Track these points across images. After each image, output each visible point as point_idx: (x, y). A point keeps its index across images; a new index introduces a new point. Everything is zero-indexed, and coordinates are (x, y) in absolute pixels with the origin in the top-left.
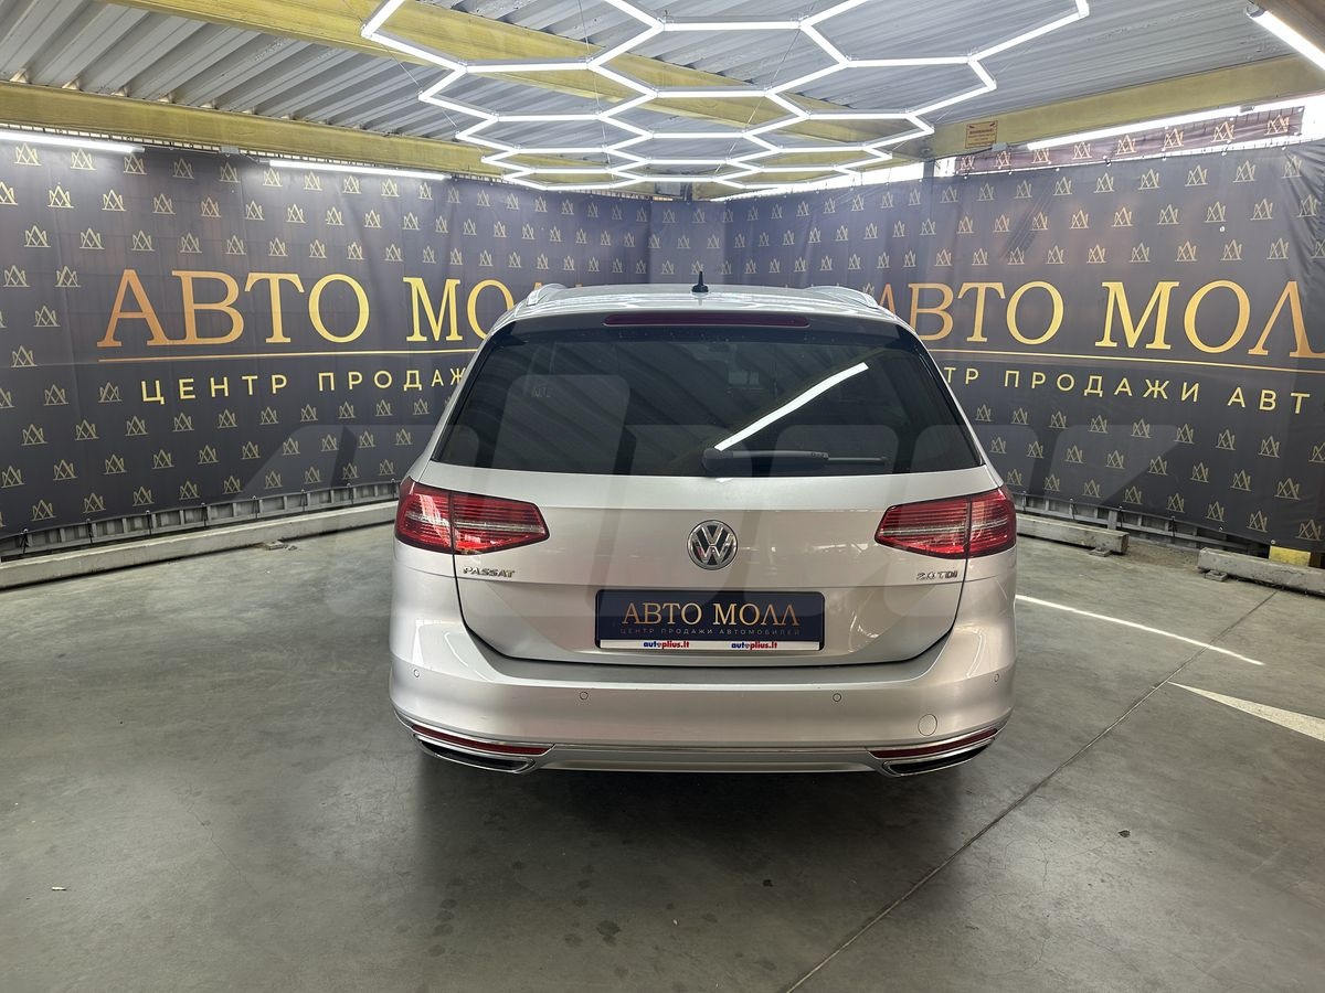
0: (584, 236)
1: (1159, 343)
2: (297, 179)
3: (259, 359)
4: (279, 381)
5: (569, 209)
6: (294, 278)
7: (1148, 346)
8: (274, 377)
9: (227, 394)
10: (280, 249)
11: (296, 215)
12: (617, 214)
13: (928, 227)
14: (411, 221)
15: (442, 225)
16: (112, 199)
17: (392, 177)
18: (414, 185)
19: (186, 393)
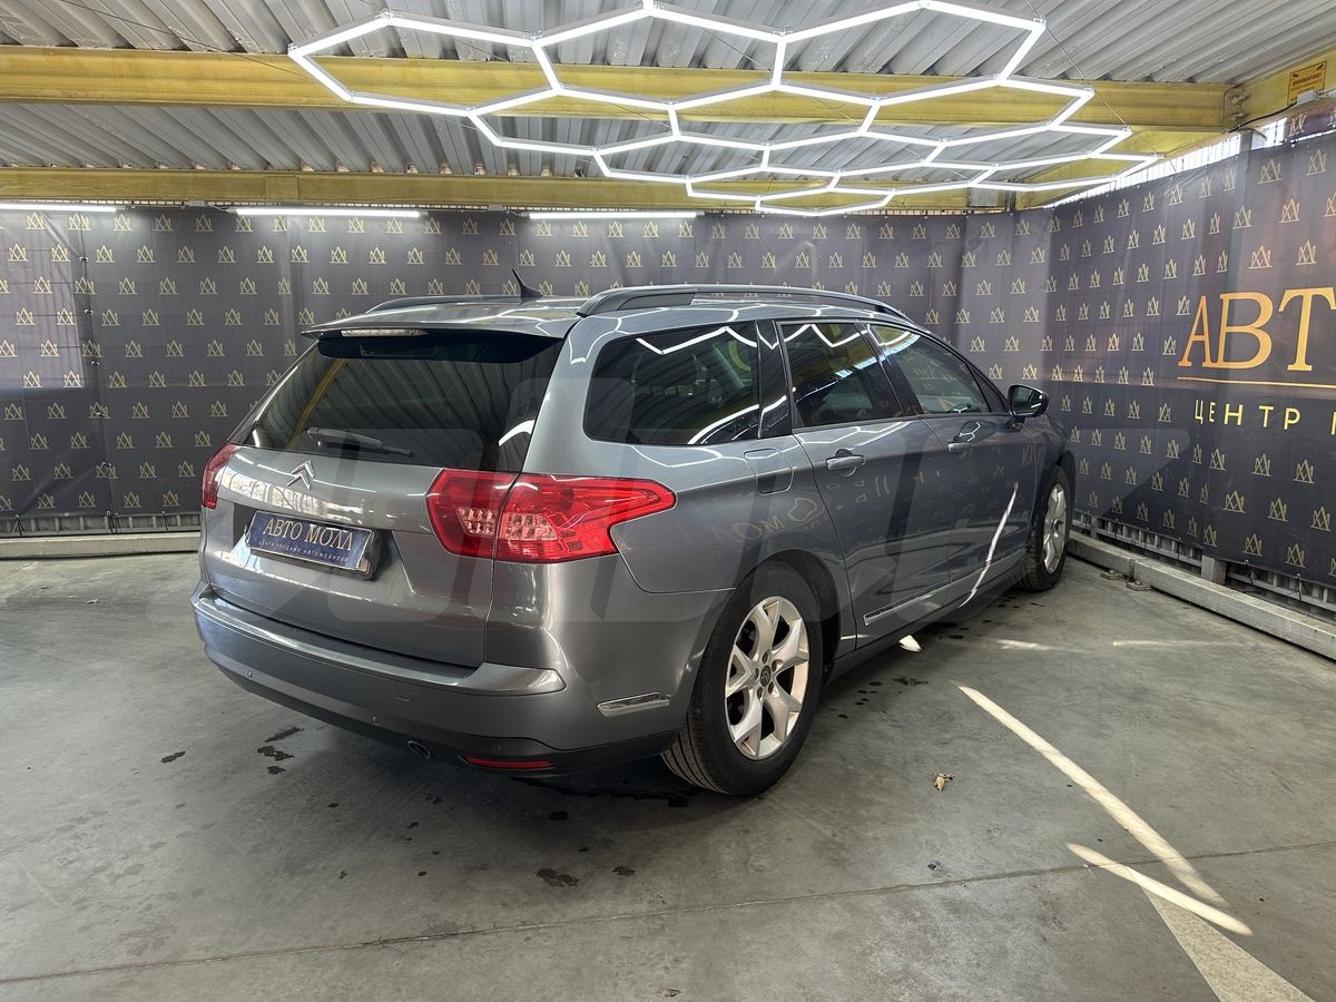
0: (873, 260)
2: (566, 228)
5: (855, 233)
11: (564, 260)
12: (920, 233)
13: (1242, 217)
14: (669, 259)
15: (703, 260)
16: (415, 255)
17: (655, 221)
18: (673, 225)
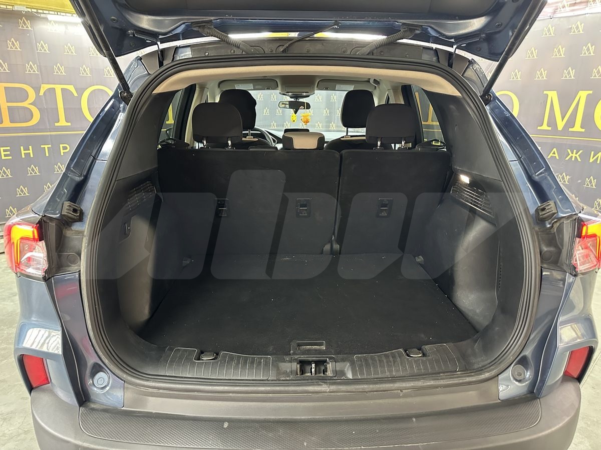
1: (577, 128)
3: (51, 135)
4: (65, 148)
6: (71, 88)
7: (570, 130)
8: (61, 146)
9: (32, 156)
10: (60, 70)
19: (5, 155)
